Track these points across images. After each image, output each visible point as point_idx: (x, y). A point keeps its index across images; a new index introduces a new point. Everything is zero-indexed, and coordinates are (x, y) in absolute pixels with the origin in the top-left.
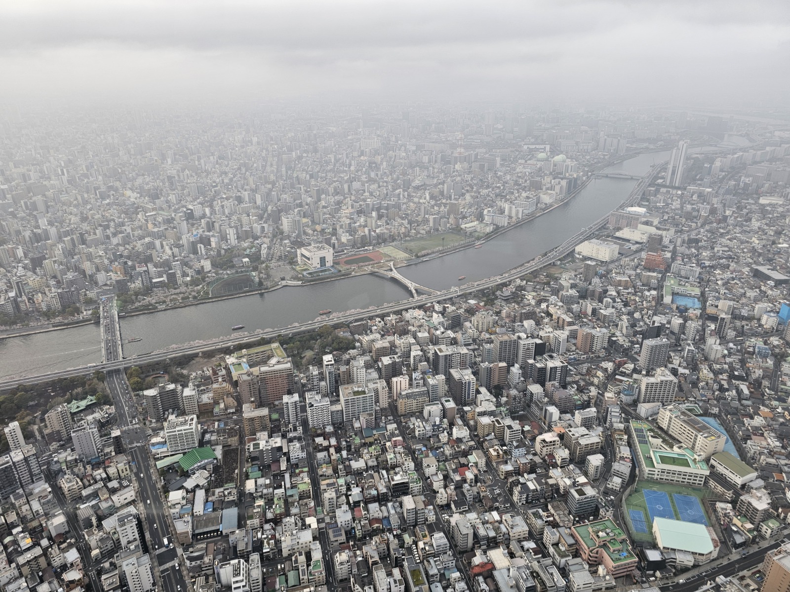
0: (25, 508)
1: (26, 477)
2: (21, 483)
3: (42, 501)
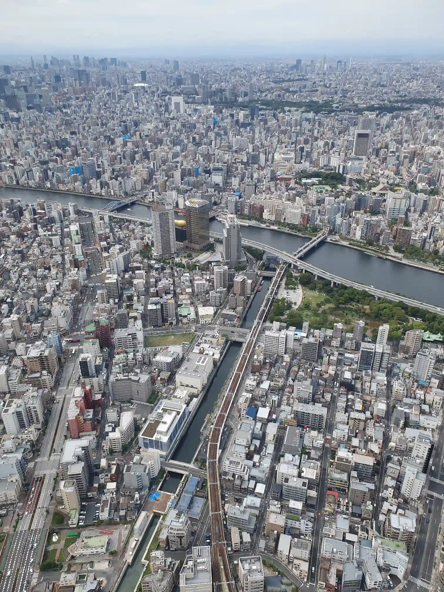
0: (368, 384)
1: (376, 365)
2: (372, 367)
3: (379, 387)
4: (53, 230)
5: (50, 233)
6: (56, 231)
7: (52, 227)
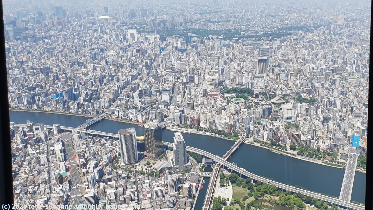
4: (41, 148)
5: (38, 151)
6: (43, 149)
7: (39, 146)
